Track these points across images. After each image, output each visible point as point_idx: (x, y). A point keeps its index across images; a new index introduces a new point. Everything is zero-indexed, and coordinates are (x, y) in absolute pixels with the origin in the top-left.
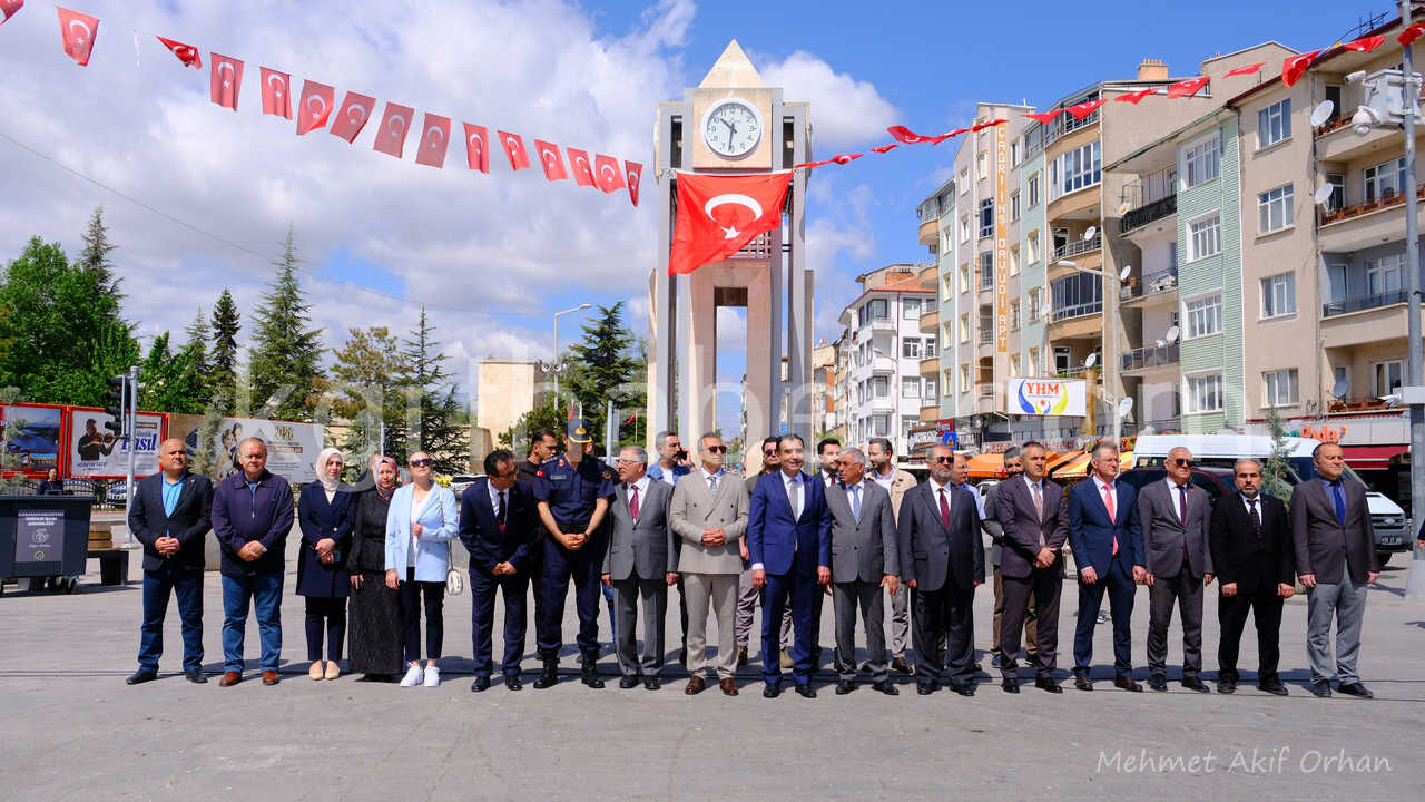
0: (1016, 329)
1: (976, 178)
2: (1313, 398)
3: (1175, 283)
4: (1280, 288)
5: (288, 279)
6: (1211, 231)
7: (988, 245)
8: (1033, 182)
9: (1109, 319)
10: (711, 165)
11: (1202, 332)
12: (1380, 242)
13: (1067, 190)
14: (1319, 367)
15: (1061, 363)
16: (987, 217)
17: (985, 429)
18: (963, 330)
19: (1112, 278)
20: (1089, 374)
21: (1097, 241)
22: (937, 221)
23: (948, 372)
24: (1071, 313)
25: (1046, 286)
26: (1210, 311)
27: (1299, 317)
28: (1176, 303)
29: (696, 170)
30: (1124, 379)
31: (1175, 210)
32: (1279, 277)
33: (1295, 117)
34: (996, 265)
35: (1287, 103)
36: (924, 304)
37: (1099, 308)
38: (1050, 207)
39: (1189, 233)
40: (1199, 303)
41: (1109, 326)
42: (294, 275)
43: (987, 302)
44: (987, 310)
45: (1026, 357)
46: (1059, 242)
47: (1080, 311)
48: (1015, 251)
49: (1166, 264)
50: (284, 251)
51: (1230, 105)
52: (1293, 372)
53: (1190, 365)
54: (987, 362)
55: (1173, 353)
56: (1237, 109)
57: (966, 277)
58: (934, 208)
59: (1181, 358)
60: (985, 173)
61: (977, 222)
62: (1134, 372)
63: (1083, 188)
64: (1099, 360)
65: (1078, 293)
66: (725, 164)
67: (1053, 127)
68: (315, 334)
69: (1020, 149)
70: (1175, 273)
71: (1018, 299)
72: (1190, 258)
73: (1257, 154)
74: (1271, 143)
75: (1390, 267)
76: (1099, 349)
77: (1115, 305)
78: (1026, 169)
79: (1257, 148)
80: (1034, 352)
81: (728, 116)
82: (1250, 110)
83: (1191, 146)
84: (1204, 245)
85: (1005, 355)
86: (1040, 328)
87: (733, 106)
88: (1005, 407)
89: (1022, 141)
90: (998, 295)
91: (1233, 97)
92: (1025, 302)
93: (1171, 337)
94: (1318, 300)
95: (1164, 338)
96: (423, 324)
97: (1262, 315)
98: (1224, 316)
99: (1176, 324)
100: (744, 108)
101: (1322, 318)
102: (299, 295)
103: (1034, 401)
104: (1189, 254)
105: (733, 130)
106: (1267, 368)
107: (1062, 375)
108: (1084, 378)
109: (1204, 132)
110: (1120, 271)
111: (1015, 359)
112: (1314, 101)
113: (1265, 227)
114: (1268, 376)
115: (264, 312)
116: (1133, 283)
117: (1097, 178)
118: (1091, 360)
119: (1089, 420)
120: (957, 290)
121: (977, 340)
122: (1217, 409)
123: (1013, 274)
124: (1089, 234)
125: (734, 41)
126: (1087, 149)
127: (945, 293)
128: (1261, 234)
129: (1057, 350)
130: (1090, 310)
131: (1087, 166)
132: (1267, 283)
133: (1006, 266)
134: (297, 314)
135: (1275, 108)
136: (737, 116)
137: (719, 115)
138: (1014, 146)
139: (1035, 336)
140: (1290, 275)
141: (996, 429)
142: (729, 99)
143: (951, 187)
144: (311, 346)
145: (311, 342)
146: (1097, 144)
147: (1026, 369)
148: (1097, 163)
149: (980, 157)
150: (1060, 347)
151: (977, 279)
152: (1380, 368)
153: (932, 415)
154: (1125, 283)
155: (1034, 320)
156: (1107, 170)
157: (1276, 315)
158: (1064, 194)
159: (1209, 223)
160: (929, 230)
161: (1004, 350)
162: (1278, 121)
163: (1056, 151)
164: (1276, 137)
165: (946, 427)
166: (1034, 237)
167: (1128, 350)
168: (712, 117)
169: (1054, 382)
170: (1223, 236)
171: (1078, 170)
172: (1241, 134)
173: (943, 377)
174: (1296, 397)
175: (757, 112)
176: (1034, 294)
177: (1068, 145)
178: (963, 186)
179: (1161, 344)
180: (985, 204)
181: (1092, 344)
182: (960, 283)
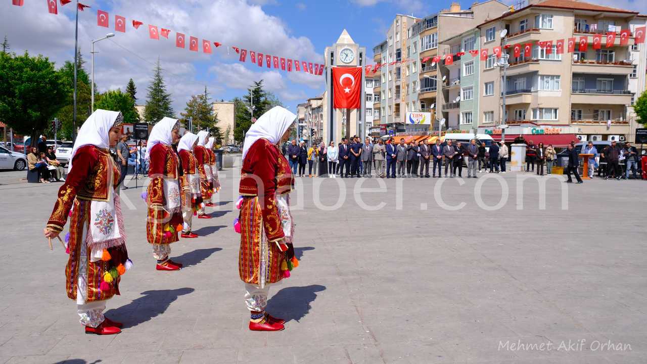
0: (408, 94)
1: (395, 41)
2: (498, 120)
3: (459, 83)
4: (490, 86)
5: (158, 76)
6: (471, 67)
7: (399, 65)
8: (415, 43)
9: (438, 92)
10: (342, 65)
11: (467, 98)
12: (518, 74)
13: (426, 48)
14: (500, 111)
15: (423, 106)
16: (399, 55)
17: (396, 128)
18: (390, 94)
19: (440, 80)
20: (432, 111)
21: (435, 66)
22: (380, 54)
23: (384, 108)
24: (427, 90)
25: (418, 80)
26: (469, 92)
27: (495, 96)
28: (460, 89)
29: (338, 66)
30: (443, 113)
31: (460, 59)
32: (490, 83)
33: (496, 33)
34: (402, 71)
35: (494, 28)
36: (374, 82)
37: (436, 89)
38: (421, 54)
39: (464, 67)
40: (466, 89)
41: (439, 95)
42: (161, 75)
43: (398, 84)
44: (398, 87)
45: (411, 104)
46: (423, 66)
47: (430, 90)
48: (408, 67)
49: (457, 76)
50: (157, 66)
51: (478, 27)
52: (492, 112)
53: (463, 110)
54: (398, 105)
55: (457, 105)
56: (480, 28)
57: (391, 75)
58: (380, 50)
59: (460, 106)
60: (398, 39)
61: (395, 56)
62: (446, 110)
63: (432, 48)
64: (435, 106)
65: (428, 84)
66: (345, 65)
67: (422, 27)
68: (168, 95)
69: (411, 32)
70: (459, 79)
71: (409, 84)
72: (464, 75)
73: (485, 43)
74: (489, 40)
75: (520, 81)
76: (435, 102)
77: (441, 88)
78: (413, 39)
79: (485, 41)
80: (414, 103)
81: (346, 52)
82: (484, 29)
83: (466, 39)
84: (469, 70)
85: (404, 103)
86: (416, 95)
87: (347, 49)
88: (405, 121)
89: (411, 29)
90: (402, 82)
91: (479, 25)
92: (412, 85)
93: (457, 100)
94: (500, 91)
95: (455, 100)
96: (206, 92)
97: (484, 94)
98: (473, 94)
99: (459, 95)
100: (350, 50)
101: (501, 96)
102: (162, 81)
103: (414, 119)
104: (464, 73)
105: (347, 55)
106: (485, 111)
107: (423, 111)
108: (430, 112)
109: (471, 34)
110: (443, 77)
111: (408, 104)
112: (502, 28)
113: (486, 67)
114: (485, 113)
115: (151, 88)
116: (447, 81)
117: (436, 46)
118: (432, 106)
119: (431, 126)
120: (388, 79)
121: (394, 97)
122: (470, 123)
123: (407, 75)
124: (433, 64)
125: (345, 30)
126: (433, 35)
127: (383, 80)
128: (485, 69)
129: (422, 102)
130: (433, 89)
131: (433, 41)
132: (486, 84)
133: (405, 72)
134: (162, 88)
135: (491, 29)
136: (348, 52)
137: (343, 52)
138: (409, 31)
139: (414, 97)
140: (492, 83)
141: (400, 128)
142: (346, 47)
143: (386, 42)
144: (167, 100)
145: (167, 98)
146: (436, 34)
147: (411, 108)
148: (436, 40)
149: (397, 34)
150: (422, 101)
151: (395, 76)
152: (516, 111)
153: (378, 123)
154: (444, 81)
155: (414, 92)
156: (440, 43)
157: (488, 95)
158: (425, 50)
159: (471, 64)
160: (378, 57)
161: (404, 101)
162: (491, 34)
163: (423, 35)
164: (491, 39)
165: (383, 127)
166: (415, 63)
167: (444, 103)
168: (342, 52)
169: (421, 113)
170: (474, 68)
171: (430, 42)
172: (481, 37)
173: (382, 109)
174: (492, 120)
175: (353, 51)
176: (414, 83)
177: (427, 33)
178: (390, 43)
179: (454, 102)
180: (398, 50)
181: (433, 100)
182: (389, 77)
